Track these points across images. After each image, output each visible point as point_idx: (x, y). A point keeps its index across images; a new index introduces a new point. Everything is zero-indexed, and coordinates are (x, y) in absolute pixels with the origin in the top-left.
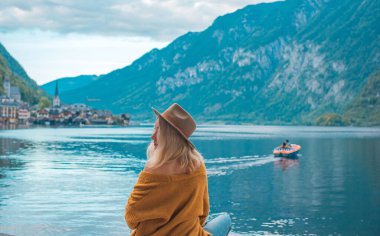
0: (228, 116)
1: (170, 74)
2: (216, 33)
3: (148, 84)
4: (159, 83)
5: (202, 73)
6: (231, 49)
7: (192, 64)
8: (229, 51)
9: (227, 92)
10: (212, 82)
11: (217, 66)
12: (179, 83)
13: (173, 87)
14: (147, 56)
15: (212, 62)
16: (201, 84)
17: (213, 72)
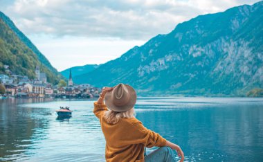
0: (186, 91)
1: (147, 63)
2: (177, 35)
3: (132, 70)
4: (139, 69)
5: (169, 62)
6: (188, 45)
7: (162, 56)
8: (186, 47)
9: (185, 75)
10: (175, 68)
11: (178, 57)
12: (153, 69)
13: (149, 72)
14: (131, 51)
15: (175, 55)
16: (168, 69)
17: (176, 61)
